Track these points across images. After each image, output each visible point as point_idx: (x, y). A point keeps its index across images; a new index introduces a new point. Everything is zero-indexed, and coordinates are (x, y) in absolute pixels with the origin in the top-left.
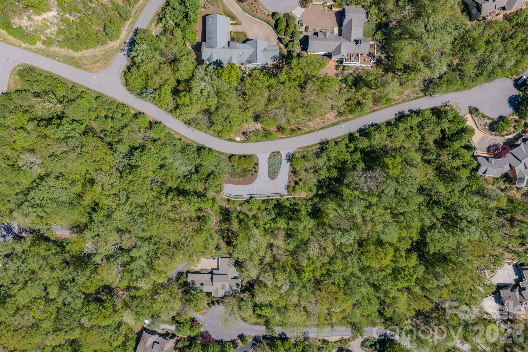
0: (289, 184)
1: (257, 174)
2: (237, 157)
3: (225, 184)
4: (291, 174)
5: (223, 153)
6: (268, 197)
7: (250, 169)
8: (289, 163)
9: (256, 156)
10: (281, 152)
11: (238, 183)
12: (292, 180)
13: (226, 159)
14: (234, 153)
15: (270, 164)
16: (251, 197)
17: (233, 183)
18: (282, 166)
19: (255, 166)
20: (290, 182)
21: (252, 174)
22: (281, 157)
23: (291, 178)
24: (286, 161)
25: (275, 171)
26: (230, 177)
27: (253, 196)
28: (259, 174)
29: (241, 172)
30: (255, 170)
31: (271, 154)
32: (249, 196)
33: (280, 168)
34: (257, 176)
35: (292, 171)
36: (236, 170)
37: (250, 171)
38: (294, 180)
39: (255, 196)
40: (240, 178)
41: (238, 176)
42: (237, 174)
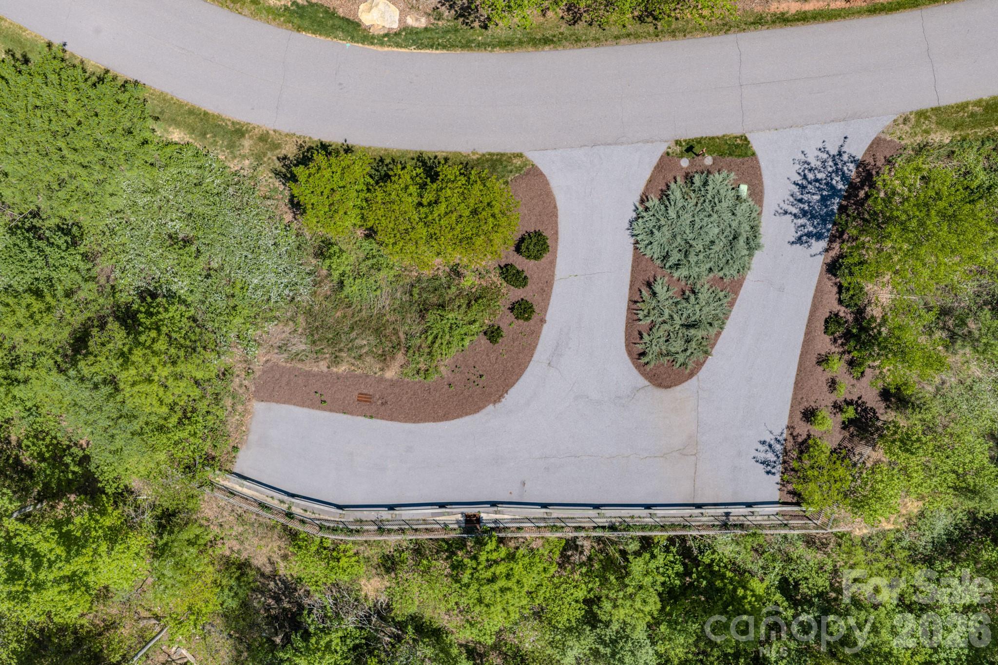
0: (802, 429)
1: (535, 335)
2: (360, 171)
3: (258, 406)
4: (824, 344)
5: (239, 131)
6: (612, 528)
7: (469, 281)
8: (819, 245)
9: (533, 173)
10: (757, 143)
11: (365, 399)
12: (826, 400)
13: (267, 181)
14: (334, 136)
15: (655, 251)
16: (471, 523)
17: (322, 403)
18: (750, 278)
19: (520, 262)
20: (809, 415)
21: (493, 334)
22: (757, 193)
23: (821, 376)
24: (789, 228)
25: (691, 310)
26: (301, 345)
27: (487, 515)
28: (548, 334)
29: (401, 310)
30: (516, 294)
31: (665, 162)
32: (454, 517)
33: (736, 287)
34: (529, 350)
35: (832, 320)
36: (352, 288)
37: (474, 299)
38: (842, 394)
39: (506, 515)
40: (384, 358)
41: (366, 341)
42: (362, 325)
